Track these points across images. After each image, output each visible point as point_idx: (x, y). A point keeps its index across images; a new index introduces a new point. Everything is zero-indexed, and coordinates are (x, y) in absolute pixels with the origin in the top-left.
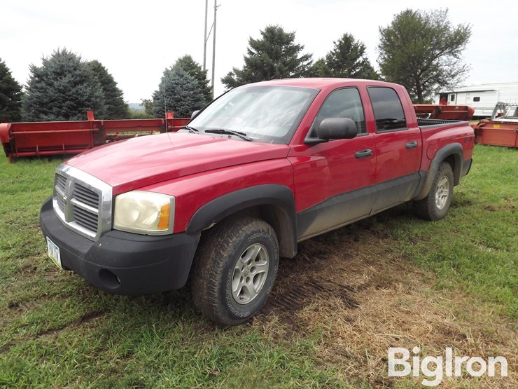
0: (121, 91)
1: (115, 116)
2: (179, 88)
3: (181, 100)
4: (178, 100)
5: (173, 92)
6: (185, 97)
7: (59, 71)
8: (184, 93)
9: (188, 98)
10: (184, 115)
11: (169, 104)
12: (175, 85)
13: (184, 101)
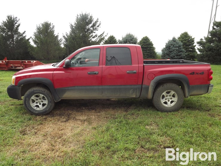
0: (155, 48)
1: (149, 58)
2: (172, 46)
3: (172, 51)
4: (171, 52)
5: (169, 48)
6: (174, 50)
7: (125, 41)
8: (174, 49)
9: (175, 51)
10: (172, 58)
11: (167, 53)
12: (170, 45)
13: (173, 52)
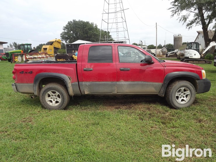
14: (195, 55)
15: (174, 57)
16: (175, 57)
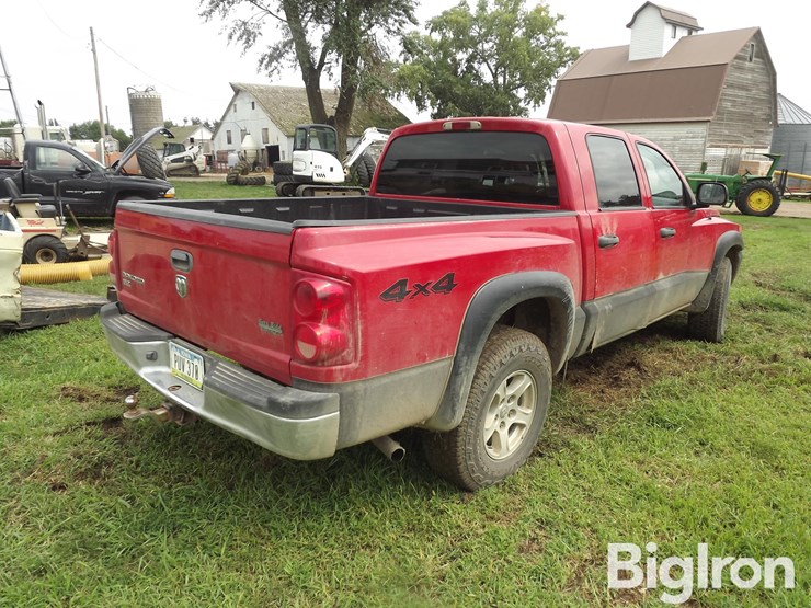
14: (332, 169)
15: (185, 176)
16: (190, 176)
